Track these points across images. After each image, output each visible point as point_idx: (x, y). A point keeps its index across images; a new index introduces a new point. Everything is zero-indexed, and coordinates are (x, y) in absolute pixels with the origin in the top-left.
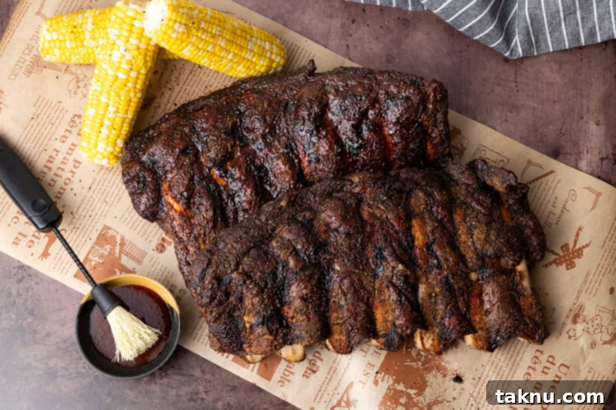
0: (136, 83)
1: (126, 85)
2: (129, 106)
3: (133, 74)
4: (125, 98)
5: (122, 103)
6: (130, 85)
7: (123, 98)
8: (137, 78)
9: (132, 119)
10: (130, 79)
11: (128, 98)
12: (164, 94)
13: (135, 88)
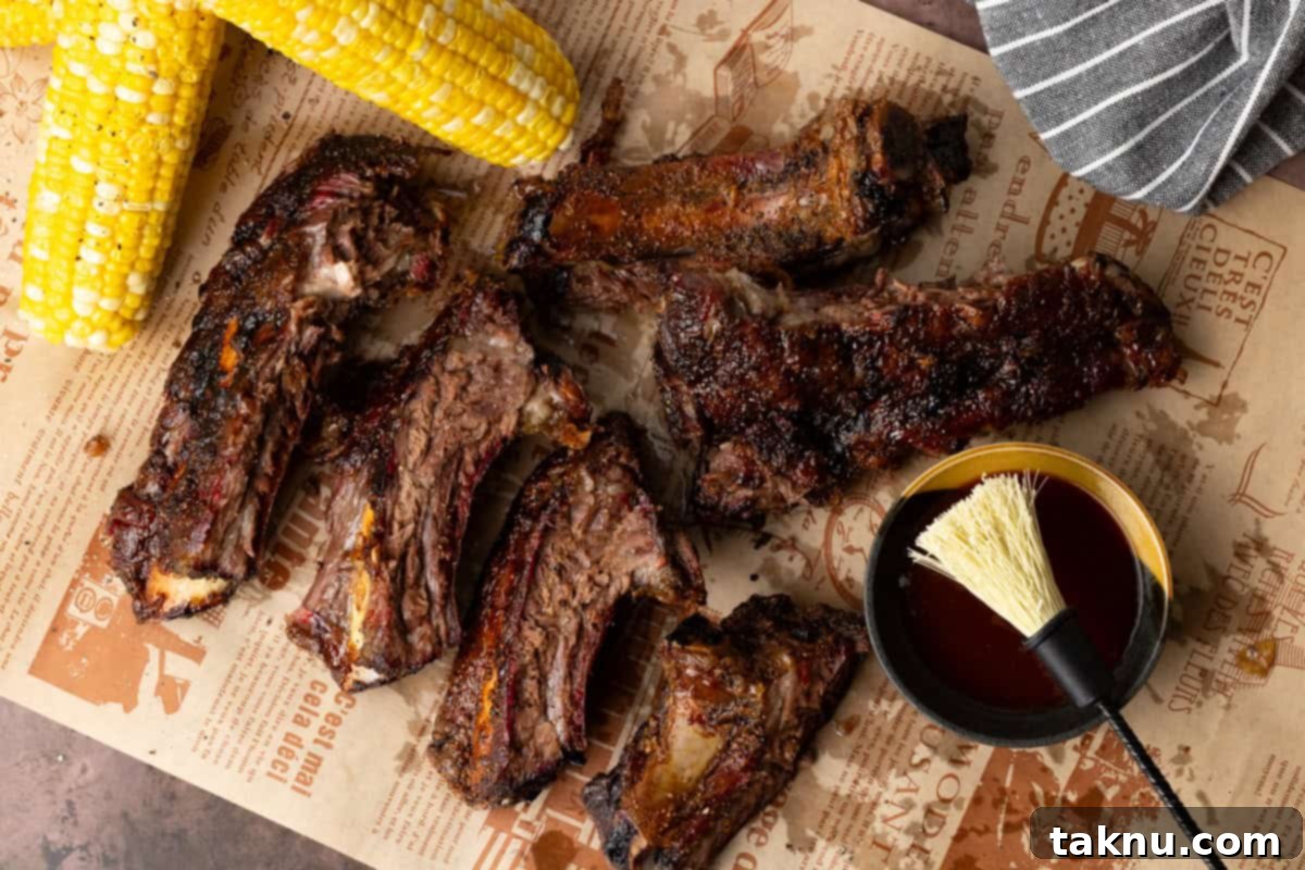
0: (172, 111)
1: (143, 121)
2: (157, 176)
3: (161, 88)
4: (143, 158)
5: (134, 171)
6: (153, 118)
7: (135, 157)
8: (175, 97)
9: (168, 213)
10: (153, 102)
11: (153, 156)
12: (255, 118)
13: (170, 124)
